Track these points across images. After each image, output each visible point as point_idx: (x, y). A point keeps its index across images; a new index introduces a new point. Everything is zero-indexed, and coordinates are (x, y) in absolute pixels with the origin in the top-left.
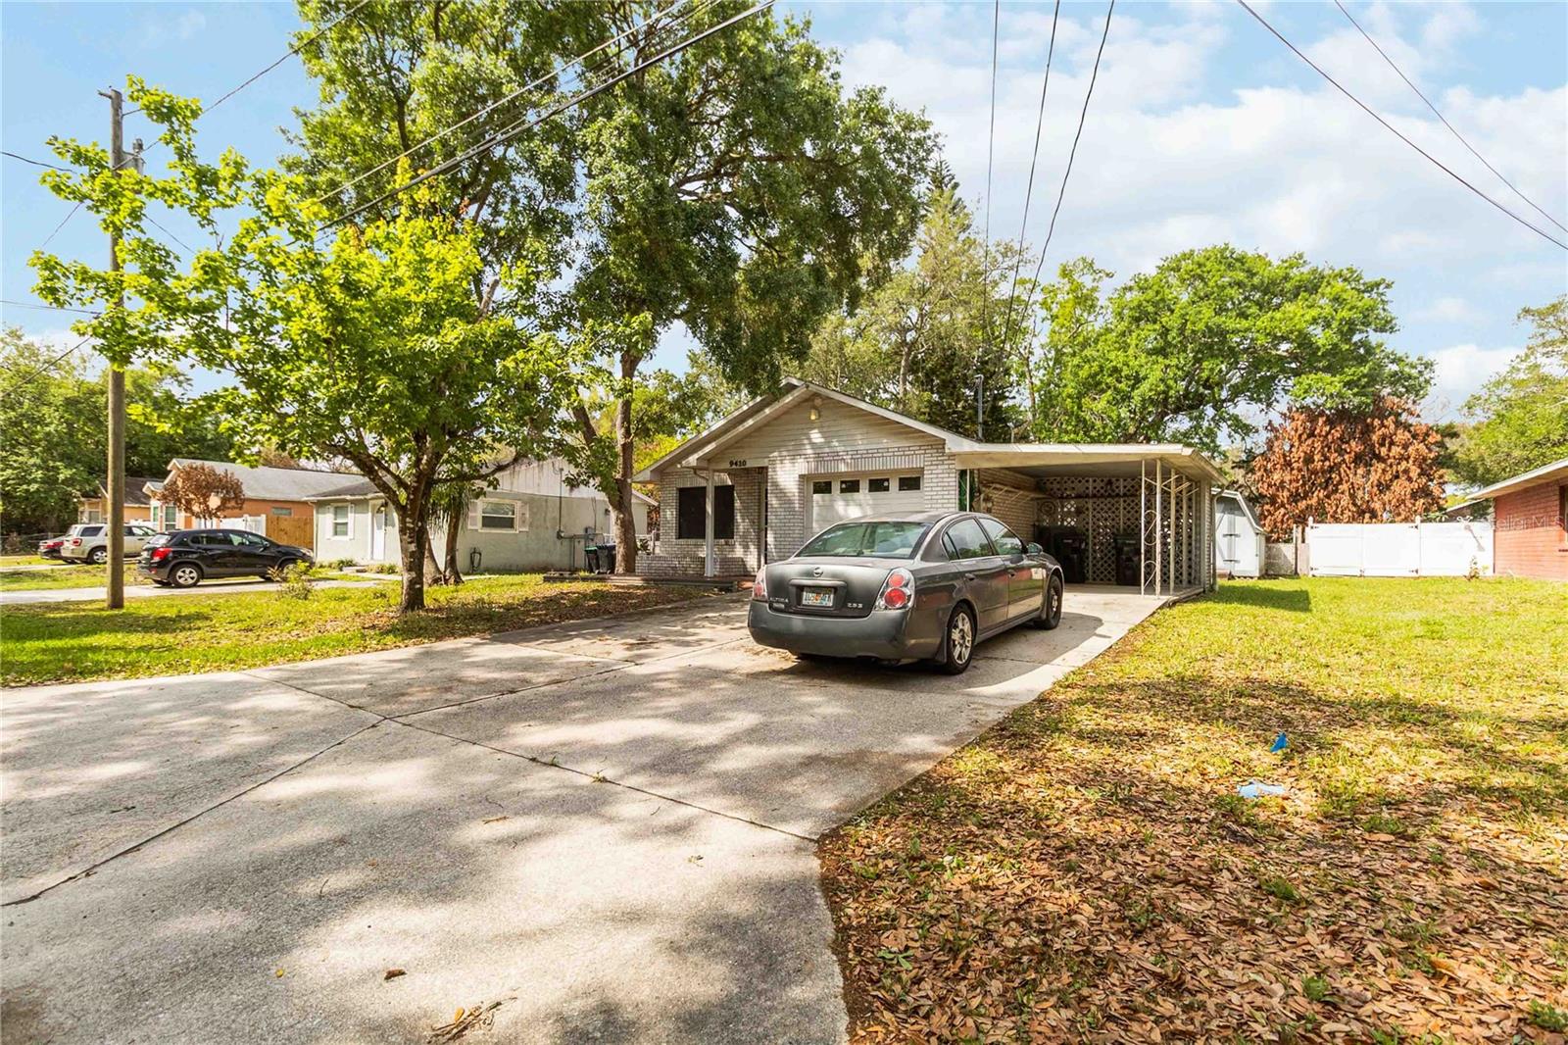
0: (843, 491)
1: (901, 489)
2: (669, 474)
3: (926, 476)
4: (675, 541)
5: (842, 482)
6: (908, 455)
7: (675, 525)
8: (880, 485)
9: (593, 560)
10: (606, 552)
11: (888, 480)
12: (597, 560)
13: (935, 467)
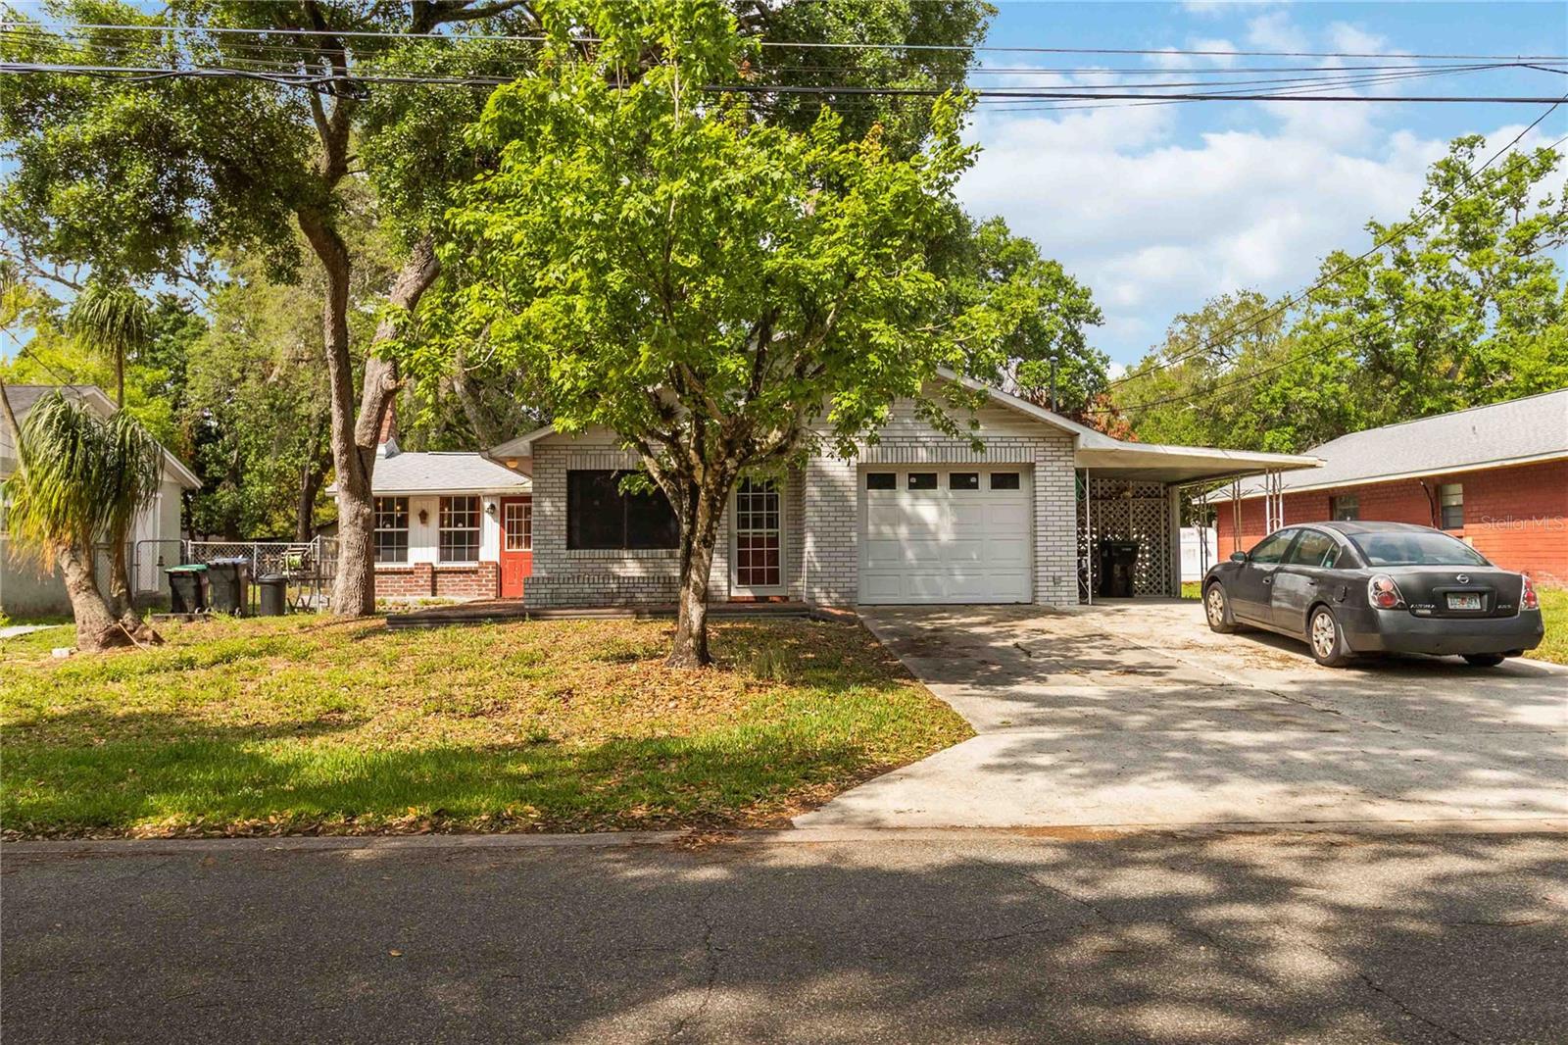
0: (912, 486)
1: (994, 486)
2: (552, 447)
3: (1037, 474)
4: (565, 553)
5: (911, 476)
6: (1015, 447)
7: (565, 528)
8: (962, 481)
9: (188, 590)
10: (231, 575)
11: (976, 475)
12: (199, 590)
13: (1049, 464)
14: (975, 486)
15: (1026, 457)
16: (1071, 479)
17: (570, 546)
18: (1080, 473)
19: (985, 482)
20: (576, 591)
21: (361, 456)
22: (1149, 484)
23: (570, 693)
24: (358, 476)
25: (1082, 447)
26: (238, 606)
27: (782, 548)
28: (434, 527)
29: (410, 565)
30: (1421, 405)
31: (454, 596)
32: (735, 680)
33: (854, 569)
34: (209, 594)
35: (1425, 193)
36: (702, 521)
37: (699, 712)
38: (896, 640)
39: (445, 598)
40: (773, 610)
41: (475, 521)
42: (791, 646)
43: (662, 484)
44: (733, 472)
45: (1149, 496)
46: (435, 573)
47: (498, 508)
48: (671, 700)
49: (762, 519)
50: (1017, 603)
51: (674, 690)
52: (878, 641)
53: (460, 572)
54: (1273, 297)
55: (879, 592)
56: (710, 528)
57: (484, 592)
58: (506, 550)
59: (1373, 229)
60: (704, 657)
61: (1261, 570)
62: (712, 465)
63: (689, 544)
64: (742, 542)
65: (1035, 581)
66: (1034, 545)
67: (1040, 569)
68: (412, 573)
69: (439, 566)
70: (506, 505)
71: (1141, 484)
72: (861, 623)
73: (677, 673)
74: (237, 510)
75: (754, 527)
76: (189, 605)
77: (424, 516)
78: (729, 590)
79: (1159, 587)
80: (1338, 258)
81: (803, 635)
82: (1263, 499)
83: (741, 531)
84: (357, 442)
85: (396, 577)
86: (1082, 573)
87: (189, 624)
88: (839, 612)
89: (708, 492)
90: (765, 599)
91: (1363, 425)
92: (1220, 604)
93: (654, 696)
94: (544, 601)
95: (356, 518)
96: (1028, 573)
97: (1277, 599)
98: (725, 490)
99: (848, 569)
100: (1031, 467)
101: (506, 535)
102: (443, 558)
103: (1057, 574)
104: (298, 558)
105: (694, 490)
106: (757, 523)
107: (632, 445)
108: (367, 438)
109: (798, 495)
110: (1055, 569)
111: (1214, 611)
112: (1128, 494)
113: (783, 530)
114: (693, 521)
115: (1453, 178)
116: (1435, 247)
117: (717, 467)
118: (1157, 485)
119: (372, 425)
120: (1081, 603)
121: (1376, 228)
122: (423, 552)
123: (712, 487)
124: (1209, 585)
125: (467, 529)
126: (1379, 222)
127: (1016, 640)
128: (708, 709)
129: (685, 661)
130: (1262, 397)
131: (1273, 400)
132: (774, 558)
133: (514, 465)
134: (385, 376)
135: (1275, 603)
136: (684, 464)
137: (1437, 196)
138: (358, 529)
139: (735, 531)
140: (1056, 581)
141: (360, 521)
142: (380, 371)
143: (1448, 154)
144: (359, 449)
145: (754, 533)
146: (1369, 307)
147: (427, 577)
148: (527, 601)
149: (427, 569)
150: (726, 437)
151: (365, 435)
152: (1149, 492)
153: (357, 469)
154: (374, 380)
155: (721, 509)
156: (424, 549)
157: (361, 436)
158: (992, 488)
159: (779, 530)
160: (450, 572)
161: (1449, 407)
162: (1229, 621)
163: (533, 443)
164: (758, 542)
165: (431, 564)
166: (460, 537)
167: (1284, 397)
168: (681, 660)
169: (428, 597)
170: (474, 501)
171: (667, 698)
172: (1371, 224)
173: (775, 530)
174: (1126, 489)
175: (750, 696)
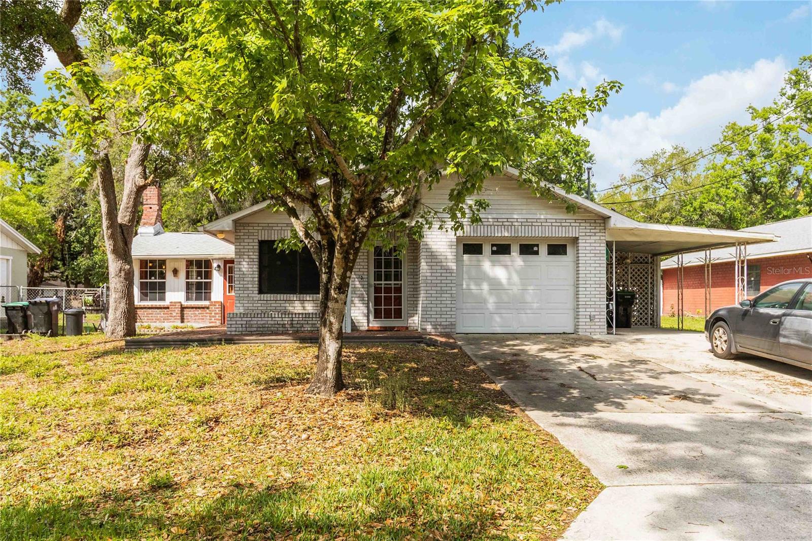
0: (493, 253)
2: (248, 224)
3: (580, 245)
4: (257, 296)
5: (493, 245)
6: (565, 226)
7: (257, 279)
8: (528, 249)
9: (18, 319)
10: (45, 309)
11: (537, 246)
12: (26, 318)
13: (588, 238)
14: (537, 253)
15: (572, 233)
16: (603, 249)
17: (261, 291)
18: (609, 245)
19: (543, 250)
20: (262, 322)
21: (122, 230)
22: (641, 255)
23: (217, 421)
24: (121, 244)
25: (612, 226)
26: (51, 329)
27: (404, 294)
28: (182, 278)
29: (166, 303)
30: (779, 213)
31: (196, 323)
32: (363, 409)
33: (453, 309)
34: (33, 321)
35: (782, 89)
36: (337, 270)
37: (329, 444)
38: (488, 363)
39: (189, 324)
40: (398, 338)
41: (208, 275)
42: (411, 369)
43: (307, 242)
44: (364, 230)
45: (641, 263)
46: (183, 308)
47: (222, 267)
48: (305, 430)
49: (391, 275)
50: (564, 333)
51: (308, 420)
52: (475, 364)
53: (199, 308)
54: (692, 150)
55: (470, 324)
56: (344, 277)
57: (213, 320)
58: (228, 294)
59: (751, 111)
60: (339, 385)
61: (768, 314)
62: (345, 222)
63: (327, 291)
64: (377, 290)
65: (577, 317)
66: (577, 294)
67: (580, 310)
68: (168, 308)
69: (185, 304)
70: (228, 265)
71: (636, 255)
72: (460, 348)
73: (315, 400)
74: (89, 269)
75: (385, 280)
76: (19, 328)
77: (175, 272)
78: (368, 323)
79: (646, 321)
80: (732, 127)
81: (418, 360)
82: (733, 263)
83: (376, 282)
84: (120, 221)
85: (158, 310)
86: (609, 313)
87: (9, 342)
88: (443, 340)
89: (342, 245)
90: (391, 329)
91: (745, 225)
92: (725, 338)
93: (291, 426)
94: (241, 329)
95: (120, 272)
96: (571, 313)
97: (785, 337)
98: (357, 245)
99: (449, 309)
100: (575, 240)
101: (228, 285)
102: (188, 299)
103: (592, 313)
104: (91, 298)
105: (331, 245)
106: (387, 278)
107: (282, 209)
108: (127, 219)
109: (415, 260)
110: (590, 310)
111: (718, 343)
112: (629, 261)
113: (405, 282)
114: (330, 273)
115: (799, 80)
116: (788, 121)
117: (349, 223)
118: (646, 255)
119: (130, 210)
120: (608, 333)
121: (753, 110)
122: (175, 294)
123: (345, 241)
124: (714, 324)
125: (203, 280)
126: (755, 106)
127: (579, 365)
128: (336, 441)
129: (322, 389)
130: (688, 208)
131: (695, 210)
132: (398, 301)
133: (223, 236)
134: (137, 176)
135: (782, 340)
136: (322, 222)
137: (790, 92)
138: (122, 279)
139: (372, 282)
140: (591, 318)
141: (123, 274)
142: (134, 173)
143: (798, 67)
144: (121, 225)
145: (385, 284)
146: (752, 155)
147: (178, 311)
148: (229, 329)
149: (178, 306)
150: (356, 196)
151: (125, 216)
152: (641, 260)
153: (119, 238)
154: (131, 178)
155: (354, 260)
156: (176, 293)
157: (123, 217)
158: (549, 254)
159: (402, 282)
160: (192, 308)
161: (796, 214)
162: (733, 351)
163: (236, 222)
164: (388, 290)
165: (180, 302)
166: (199, 285)
167: (701, 207)
168: (319, 388)
169: (178, 323)
170: (208, 263)
171: (302, 427)
172: (750, 107)
173: (399, 282)
174: (627, 258)
175: (377, 425)
